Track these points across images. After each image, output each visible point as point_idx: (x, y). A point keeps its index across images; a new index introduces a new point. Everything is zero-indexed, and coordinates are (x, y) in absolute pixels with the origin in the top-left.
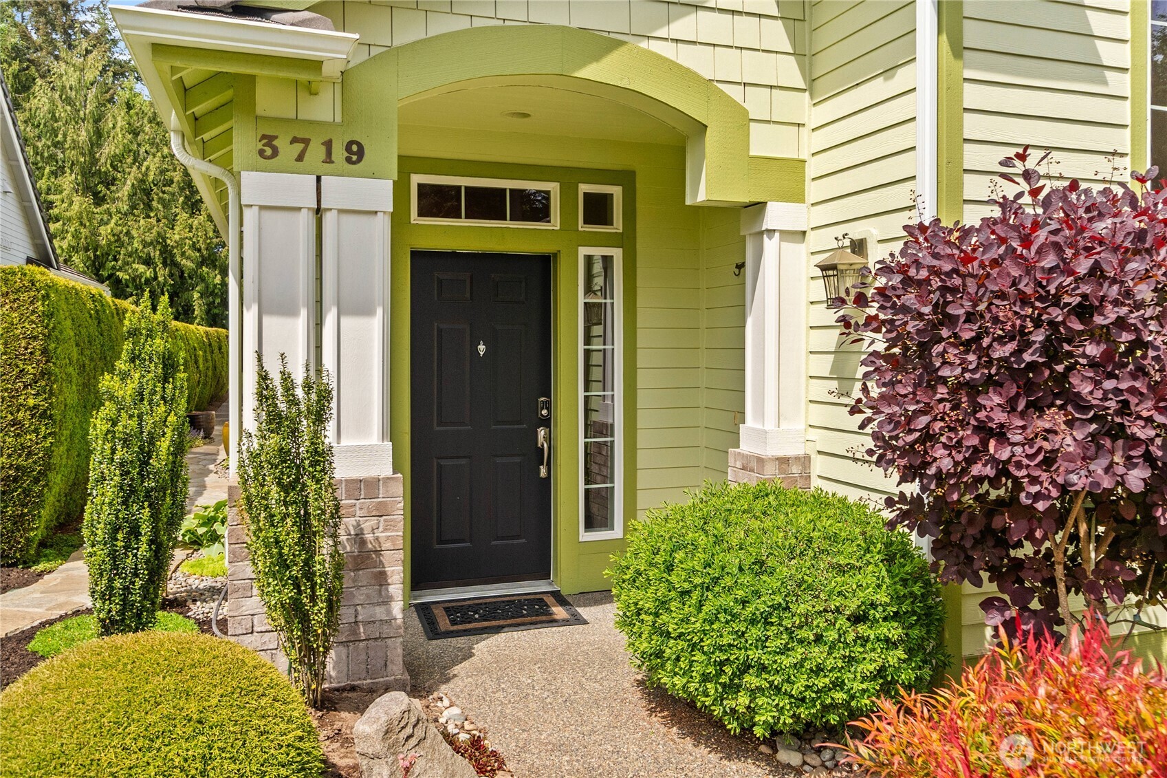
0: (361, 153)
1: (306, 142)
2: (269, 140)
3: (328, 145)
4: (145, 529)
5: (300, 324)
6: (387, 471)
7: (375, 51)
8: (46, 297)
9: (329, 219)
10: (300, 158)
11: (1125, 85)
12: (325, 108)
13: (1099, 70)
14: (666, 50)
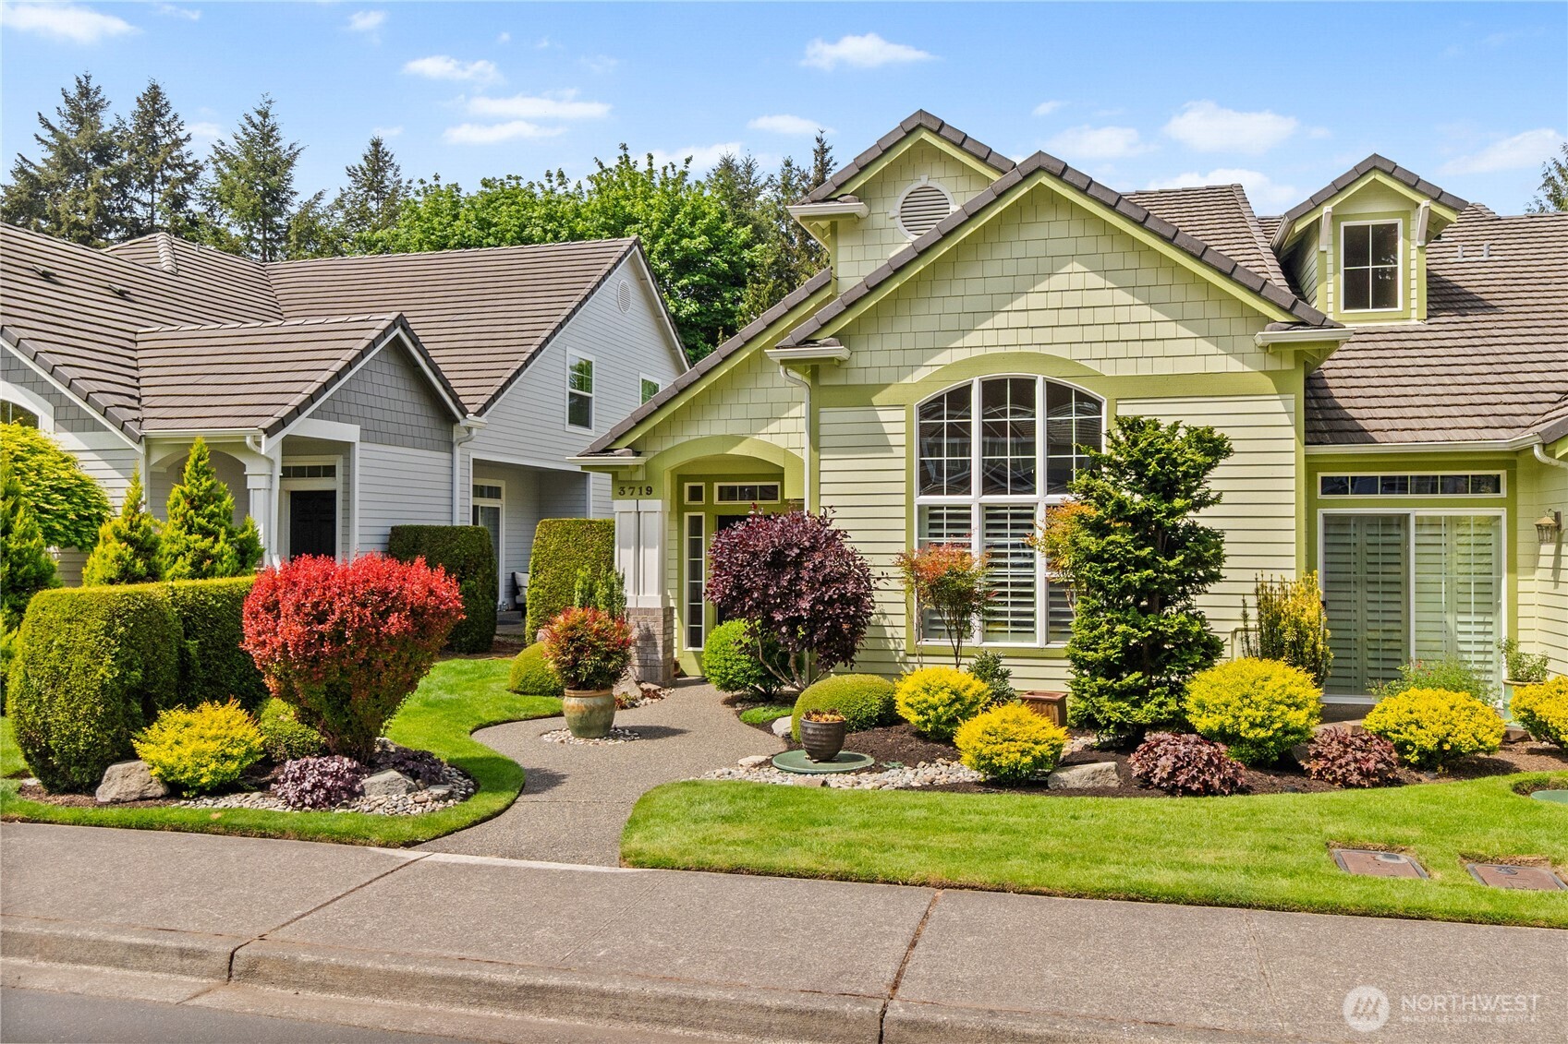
0: (651, 491)
1: (634, 488)
2: (622, 488)
3: (641, 489)
5: (631, 552)
6: (660, 606)
7: (656, 454)
9: (641, 514)
10: (632, 494)
11: (902, 452)
12: (640, 476)
13: (888, 447)
14: (766, 438)
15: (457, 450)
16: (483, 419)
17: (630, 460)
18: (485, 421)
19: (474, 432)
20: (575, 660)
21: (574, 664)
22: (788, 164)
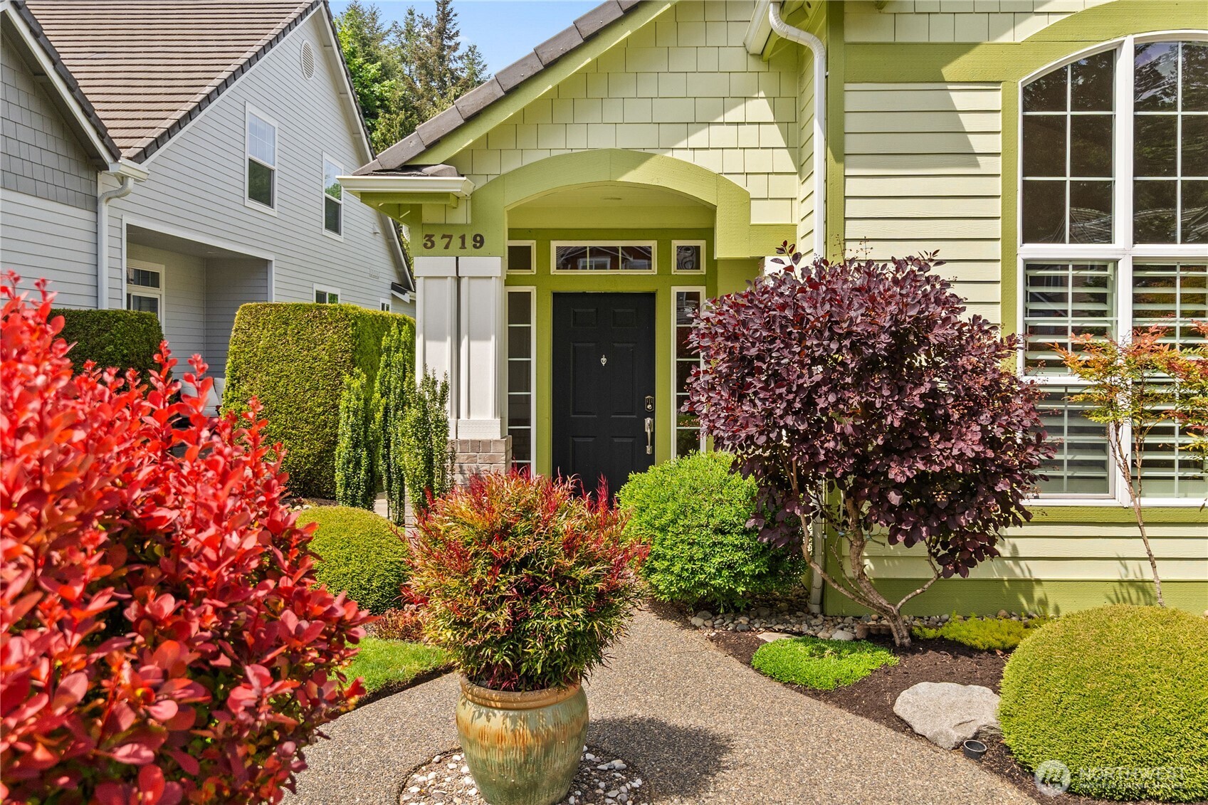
0: (482, 242)
1: (450, 237)
2: (429, 237)
3: (463, 238)
4: (364, 462)
5: (447, 346)
7: (491, 178)
8: (355, 324)
9: (464, 282)
10: (447, 247)
11: (996, 165)
12: (461, 216)
13: (970, 156)
14: (686, 156)
15: (105, 209)
16: (144, 166)
19: (131, 183)
21: (516, 633)
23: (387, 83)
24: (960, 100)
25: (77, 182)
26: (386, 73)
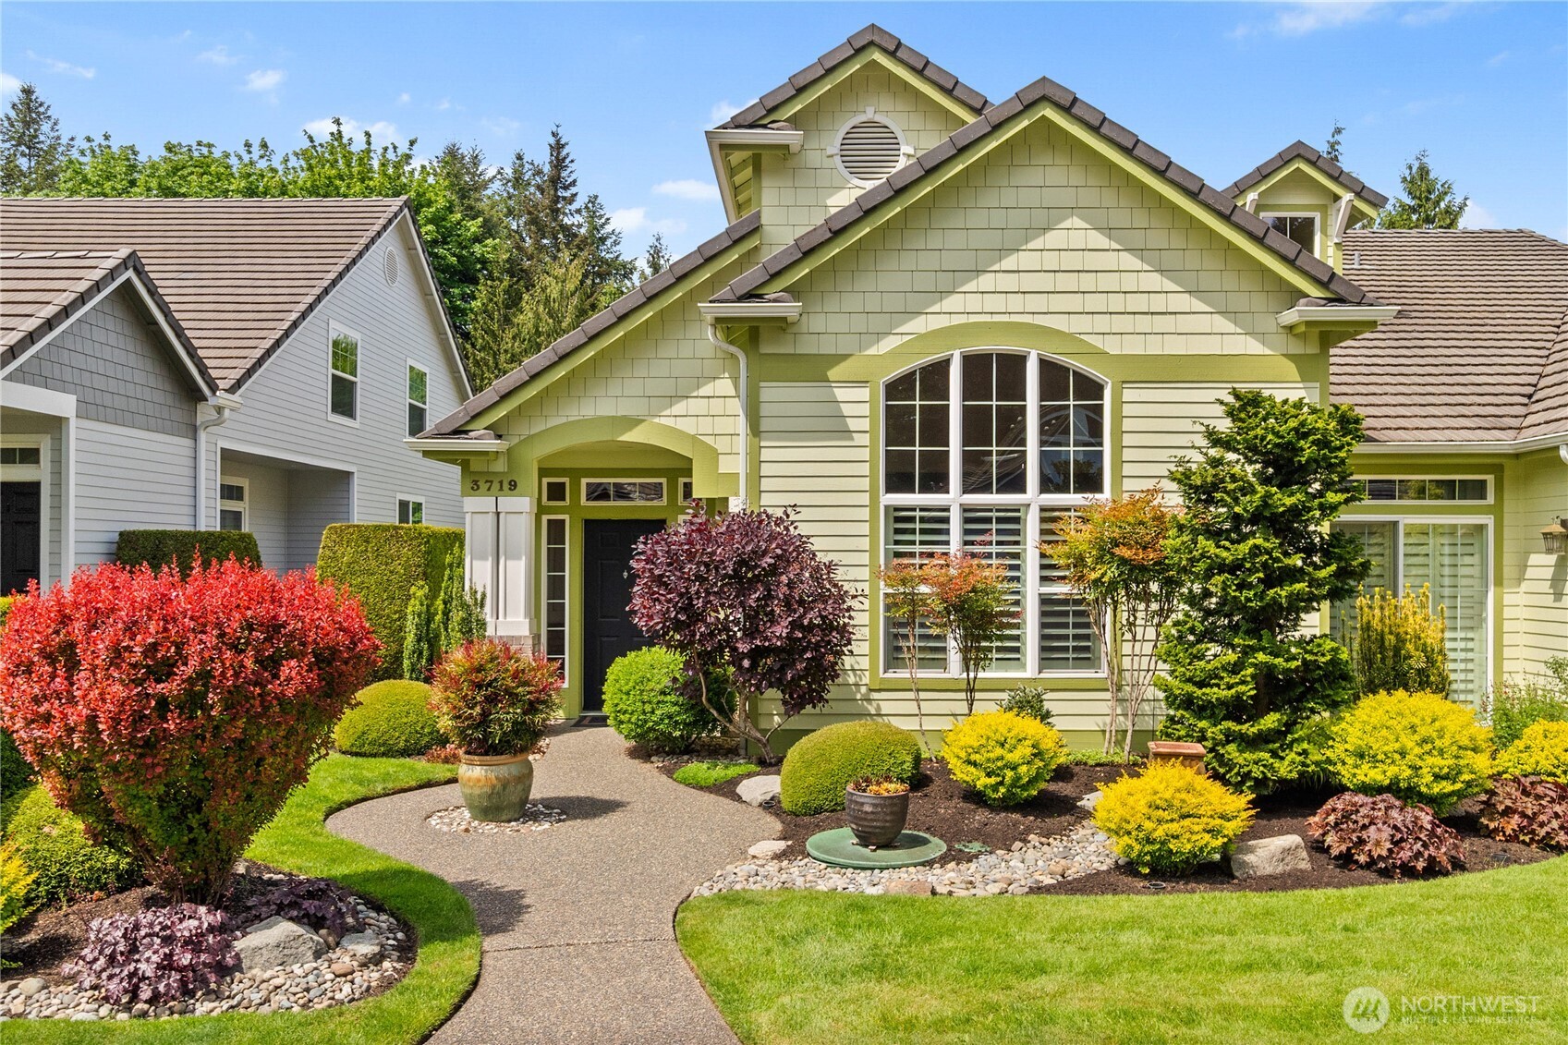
0: (515, 486)
1: (491, 482)
2: (475, 482)
3: (501, 483)
4: (425, 653)
5: (489, 564)
6: (527, 634)
7: (522, 438)
8: (428, 542)
9: (501, 516)
10: (489, 489)
11: (865, 439)
12: (500, 466)
13: (847, 433)
14: (669, 422)
15: (203, 436)
16: (236, 397)
17: (491, 444)
18: (239, 400)
19: (227, 413)
20: (485, 714)
21: (484, 720)
22: (519, 157)
23: (489, 241)
24: (841, 394)
25: (179, 415)
26: (489, 229)
